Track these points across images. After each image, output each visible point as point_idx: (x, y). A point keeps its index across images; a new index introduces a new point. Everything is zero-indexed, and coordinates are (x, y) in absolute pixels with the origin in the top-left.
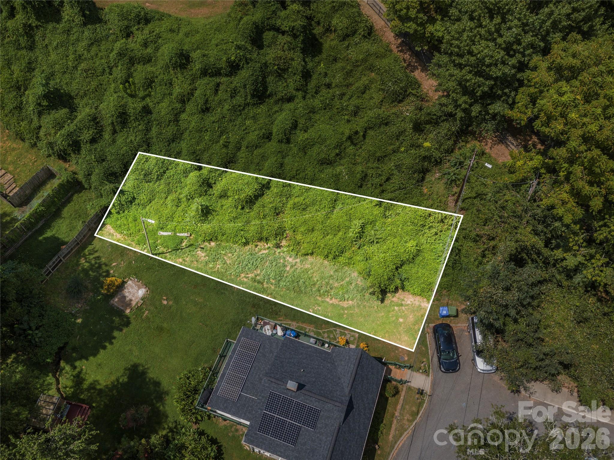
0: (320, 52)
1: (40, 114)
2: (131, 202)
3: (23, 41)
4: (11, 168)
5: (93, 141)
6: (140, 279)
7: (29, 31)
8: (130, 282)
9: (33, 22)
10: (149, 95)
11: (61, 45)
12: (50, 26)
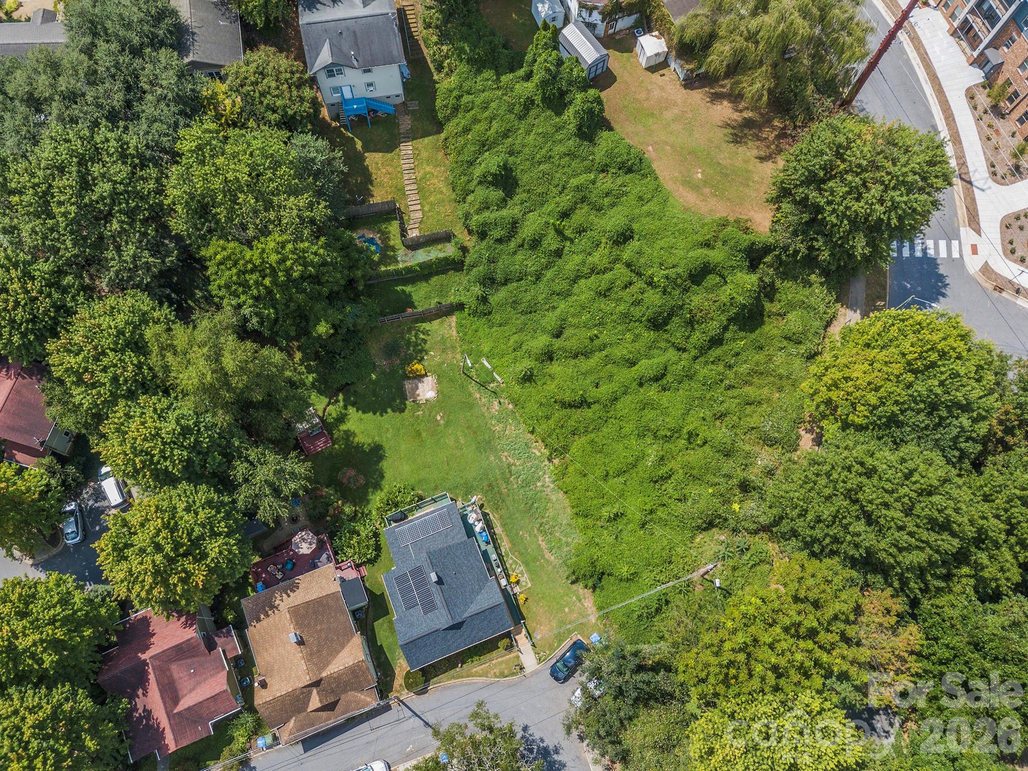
0: (752, 331)
1: (480, 183)
2: (485, 314)
3: (517, 109)
4: (426, 209)
5: (499, 241)
6: (439, 382)
7: (529, 104)
8: (430, 378)
9: (538, 99)
10: (572, 241)
11: (544, 135)
12: (549, 113)
